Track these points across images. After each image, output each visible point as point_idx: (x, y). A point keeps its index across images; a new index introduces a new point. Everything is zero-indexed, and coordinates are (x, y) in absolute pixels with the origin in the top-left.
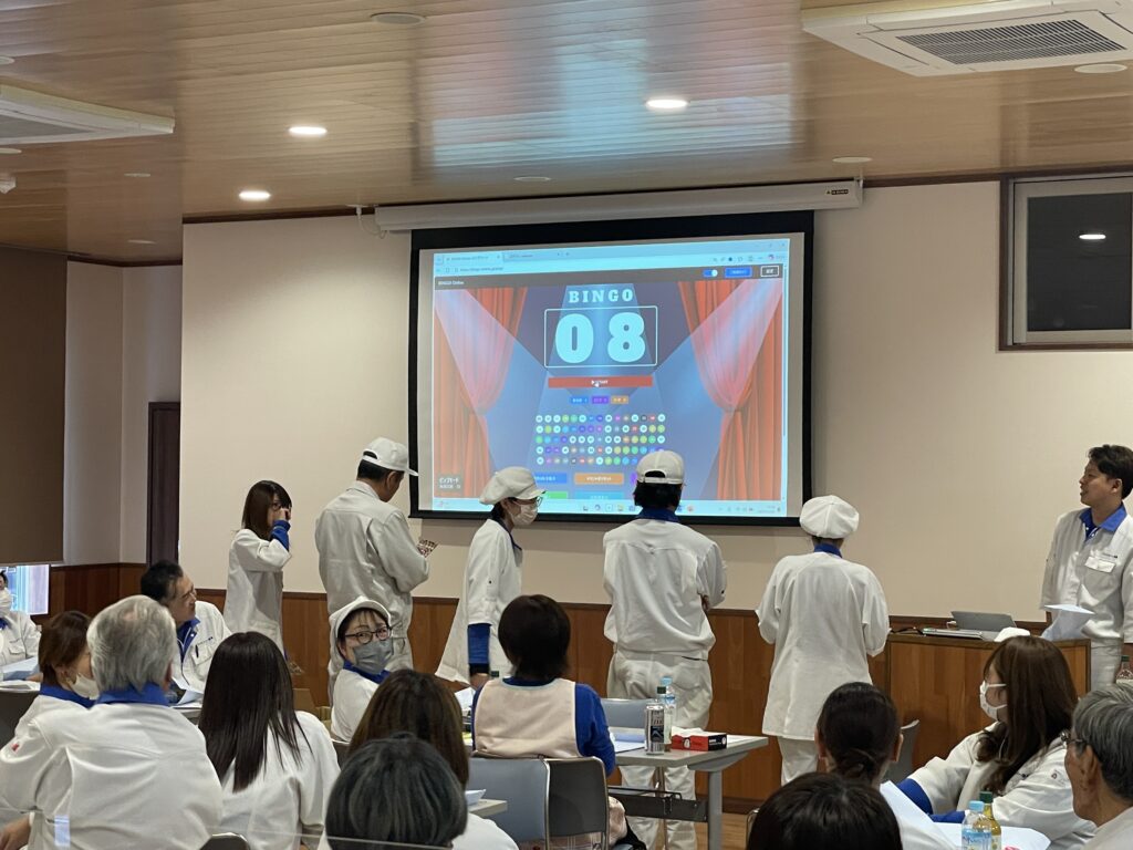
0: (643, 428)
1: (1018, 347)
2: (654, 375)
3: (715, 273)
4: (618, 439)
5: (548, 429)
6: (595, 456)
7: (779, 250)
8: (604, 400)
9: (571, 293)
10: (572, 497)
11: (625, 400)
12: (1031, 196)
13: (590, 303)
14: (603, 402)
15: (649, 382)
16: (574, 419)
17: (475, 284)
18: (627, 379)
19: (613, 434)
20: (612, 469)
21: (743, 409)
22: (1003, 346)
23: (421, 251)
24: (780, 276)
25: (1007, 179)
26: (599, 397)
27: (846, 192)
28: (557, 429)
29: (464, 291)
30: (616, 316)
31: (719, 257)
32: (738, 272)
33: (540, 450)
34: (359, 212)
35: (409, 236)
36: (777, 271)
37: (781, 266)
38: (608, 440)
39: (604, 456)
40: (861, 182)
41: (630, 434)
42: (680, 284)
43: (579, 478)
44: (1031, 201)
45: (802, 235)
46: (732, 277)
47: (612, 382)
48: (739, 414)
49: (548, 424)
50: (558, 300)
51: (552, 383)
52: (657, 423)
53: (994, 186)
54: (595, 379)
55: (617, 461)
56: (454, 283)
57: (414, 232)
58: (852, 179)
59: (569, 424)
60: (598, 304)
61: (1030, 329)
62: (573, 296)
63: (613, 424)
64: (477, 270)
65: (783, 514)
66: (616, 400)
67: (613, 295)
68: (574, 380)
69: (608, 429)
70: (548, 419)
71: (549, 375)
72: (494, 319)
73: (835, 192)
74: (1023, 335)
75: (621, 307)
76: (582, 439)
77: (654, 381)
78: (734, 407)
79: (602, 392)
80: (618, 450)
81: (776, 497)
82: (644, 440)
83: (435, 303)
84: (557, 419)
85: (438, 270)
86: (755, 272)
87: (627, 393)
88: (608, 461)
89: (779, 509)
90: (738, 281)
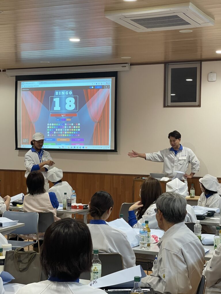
0: (74, 127)
1: (168, 106)
2: (77, 113)
3: (93, 87)
4: (68, 130)
5: (51, 127)
6: (62, 134)
8: (65, 120)
9: (56, 92)
10: (56, 144)
11: (70, 120)
12: (172, 68)
13: (61, 95)
14: (64, 120)
15: (76, 115)
16: (57, 124)
17: (32, 90)
18: (70, 114)
19: (67, 128)
20: (67, 137)
21: (99, 122)
22: (165, 106)
23: (18, 81)
24: (109, 88)
25: (166, 63)
26: (63, 119)
27: (125, 66)
28: (53, 127)
29: (29, 92)
30: (68, 98)
31: (94, 83)
32: (98, 87)
33: (48, 133)
34: (2, 71)
35: (15, 78)
37: (109, 85)
38: (66, 130)
40: (130, 64)
41: (71, 128)
42: (84, 90)
43: (58, 140)
44: (172, 69)
45: (114, 78)
46: (97, 89)
47: (67, 115)
48: (99, 123)
50: (53, 94)
51: (52, 115)
52: (78, 126)
53: (163, 65)
54: (62, 114)
55: (68, 135)
56: (26, 89)
57: (16, 76)
58: (127, 63)
59: (56, 126)
60: (63, 95)
61: (171, 102)
62: (57, 93)
63: (67, 126)
64: (32, 86)
65: (109, 149)
66: (68, 120)
67: (67, 93)
68: (57, 115)
69: (65, 127)
70: (50, 124)
71: (51, 113)
72: (37, 99)
73: (123, 67)
74: (170, 103)
75: (69, 96)
76: (59, 130)
77: (77, 115)
78: (97, 122)
79: (64, 118)
80: (68, 133)
81: (108, 144)
82: (74, 130)
83: (21, 94)
84: (53, 124)
85: (22, 86)
86: (103, 87)
87: (71, 118)
88: (66, 135)
89: (108, 147)
90: (98, 89)
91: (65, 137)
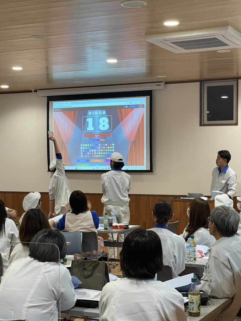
0: (109, 148)
1: (204, 125)
2: (111, 134)
3: (127, 107)
4: (102, 150)
5: (84, 148)
6: (96, 155)
7: (143, 101)
8: (98, 140)
9: (89, 112)
10: (90, 165)
12: (208, 86)
13: (94, 115)
14: (98, 141)
15: (110, 136)
16: (91, 145)
17: (64, 110)
18: (104, 135)
19: (101, 149)
20: (101, 158)
21: (134, 142)
22: (201, 125)
23: (50, 102)
24: (144, 107)
25: (202, 82)
27: (160, 85)
28: (86, 148)
29: (61, 112)
30: (101, 118)
31: (128, 102)
32: (133, 106)
33: (82, 153)
34: (33, 91)
35: (46, 98)
36: (143, 106)
37: (144, 105)
38: (99, 150)
40: (164, 83)
42: (118, 110)
43: (92, 161)
44: (208, 87)
45: (149, 97)
46: (131, 108)
47: (100, 135)
48: (133, 143)
50: (86, 114)
51: (85, 136)
52: (112, 146)
53: (198, 84)
54: (96, 135)
55: (102, 156)
56: (58, 110)
57: (48, 96)
58: (162, 82)
59: (89, 147)
60: (96, 115)
61: (208, 120)
62: (90, 113)
63: (101, 146)
64: (65, 106)
65: (145, 169)
66: (101, 140)
67: (100, 113)
68: (90, 135)
69: (99, 148)
70: (84, 145)
71: (84, 134)
72: (69, 119)
73: (157, 85)
74: (206, 122)
75: (102, 116)
76: (93, 151)
78: (132, 142)
79: (97, 138)
80: (102, 153)
81: (143, 165)
82: (109, 150)
83: (53, 115)
84: (86, 145)
85: (54, 107)
86: (137, 106)
87: (104, 138)
88: (100, 156)
89: (144, 168)
90: (133, 109)
91: (99, 158)
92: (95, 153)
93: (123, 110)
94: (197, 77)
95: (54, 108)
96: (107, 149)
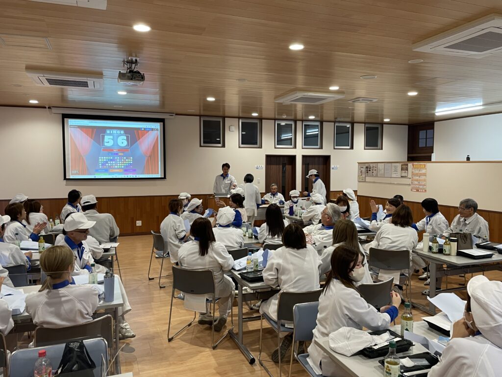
0: (127, 160)
2: (129, 149)
3: (143, 129)
4: (121, 162)
6: (115, 166)
7: (157, 126)
8: (117, 154)
10: (109, 174)
11: (122, 154)
12: (203, 119)
13: (113, 133)
15: (128, 151)
16: (109, 158)
17: (81, 127)
18: (122, 150)
19: (119, 161)
20: (119, 168)
21: (150, 156)
23: (65, 119)
27: (172, 116)
28: (105, 160)
29: (78, 129)
30: (120, 137)
31: (144, 126)
32: (148, 129)
33: (100, 165)
34: (47, 108)
35: (61, 115)
36: (157, 130)
38: (118, 162)
39: (117, 166)
40: (175, 114)
41: (124, 161)
42: (135, 131)
43: (111, 171)
44: (203, 121)
45: (162, 123)
46: (146, 130)
47: (119, 150)
49: (102, 159)
50: (105, 132)
52: (130, 159)
53: (198, 117)
54: (115, 150)
55: (121, 167)
56: (74, 127)
58: (173, 113)
59: (108, 159)
60: (115, 134)
62: (108, 132)
63: (119, 159)
64: (81, 124)
66: (120, 154)
67: (118, 132)
68: (109, 150)
69: (118, 160)
70: (102, 158)
71: (102, 149)
72: (86, 136)
73: (169, 115)
74: (203, 144)
75: (121, 135)
76: (111, 162)
78: (148, 156)
79: (116, 152)
81: (158, 173)
82: (127, 162)
83: (69, 131)
84: (105, 158)
86: (152, 129)
89: (159, 176)
90: (148, 131)
91: (117, 168)
92: (114, 165)
93: (140, 131)
94: (198, 113)
95: (69, 124)
96: (126, 161)
